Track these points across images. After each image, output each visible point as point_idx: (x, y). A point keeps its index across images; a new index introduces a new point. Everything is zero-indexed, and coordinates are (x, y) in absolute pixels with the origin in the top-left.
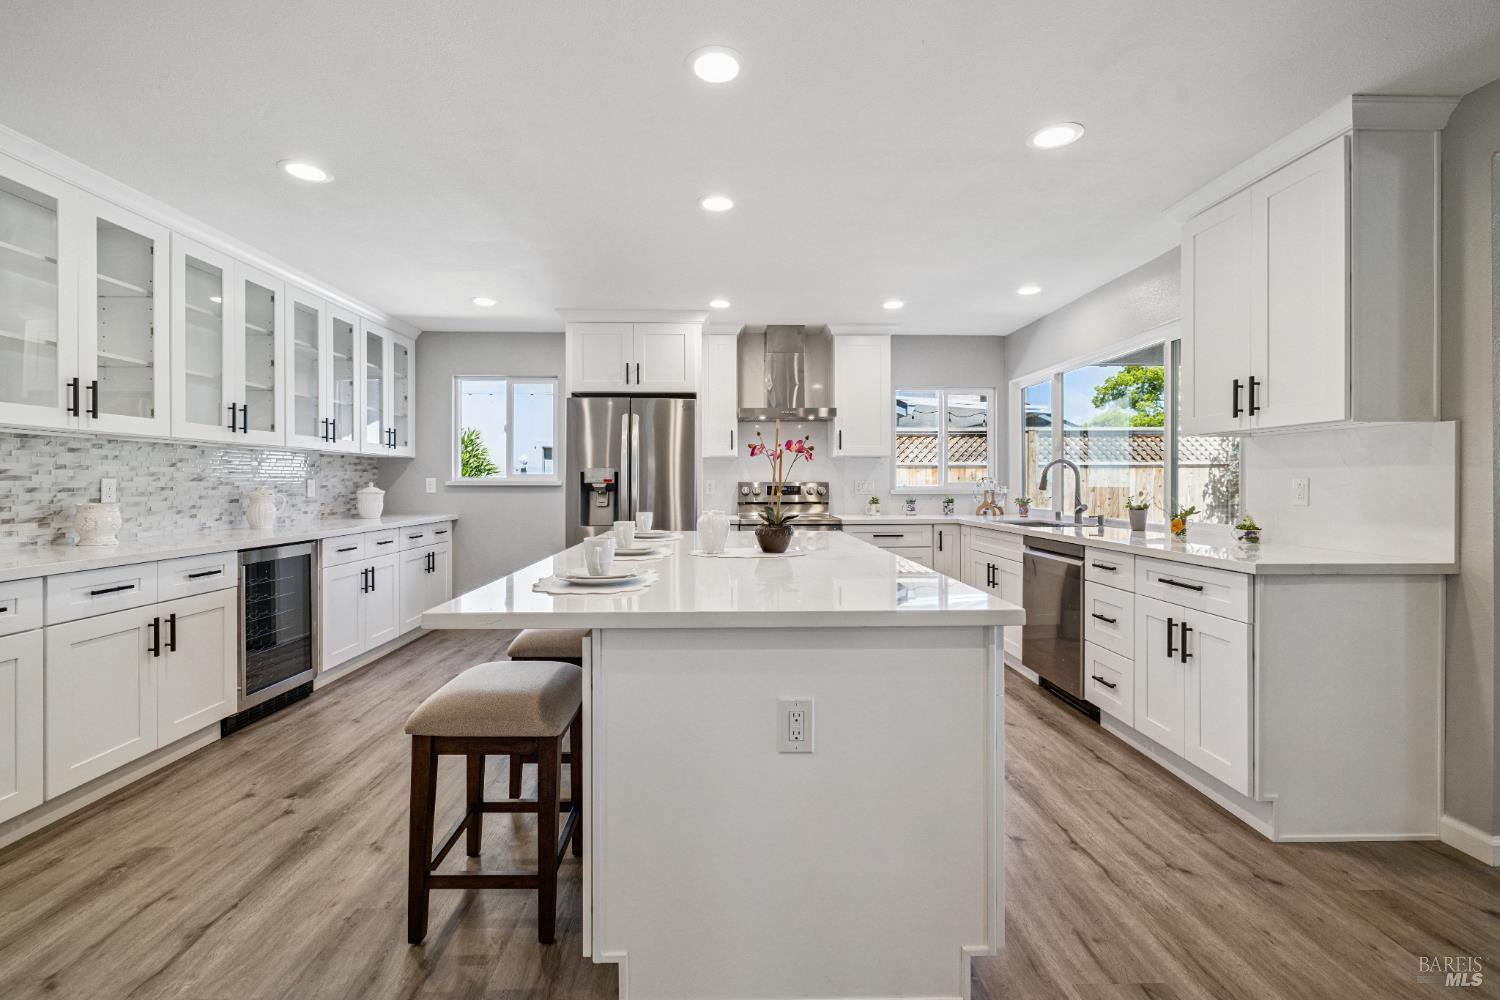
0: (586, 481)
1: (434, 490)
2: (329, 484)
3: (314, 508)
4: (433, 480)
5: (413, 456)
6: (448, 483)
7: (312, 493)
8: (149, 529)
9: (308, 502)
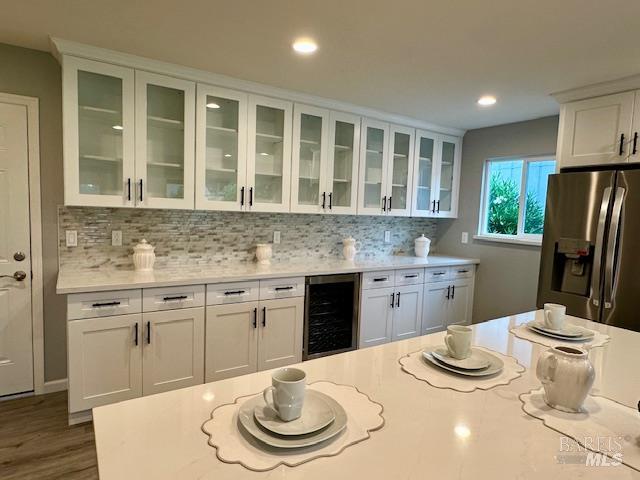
0: (559, 251)
1: (466, 241)
2: (400, 234)
3: (389, 249)
4: (466, 234)
5: (456, 217)
6: (475, 237)
7: (387, 240)
8: (295, 256)
9: (385, 245)
